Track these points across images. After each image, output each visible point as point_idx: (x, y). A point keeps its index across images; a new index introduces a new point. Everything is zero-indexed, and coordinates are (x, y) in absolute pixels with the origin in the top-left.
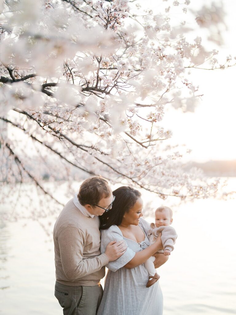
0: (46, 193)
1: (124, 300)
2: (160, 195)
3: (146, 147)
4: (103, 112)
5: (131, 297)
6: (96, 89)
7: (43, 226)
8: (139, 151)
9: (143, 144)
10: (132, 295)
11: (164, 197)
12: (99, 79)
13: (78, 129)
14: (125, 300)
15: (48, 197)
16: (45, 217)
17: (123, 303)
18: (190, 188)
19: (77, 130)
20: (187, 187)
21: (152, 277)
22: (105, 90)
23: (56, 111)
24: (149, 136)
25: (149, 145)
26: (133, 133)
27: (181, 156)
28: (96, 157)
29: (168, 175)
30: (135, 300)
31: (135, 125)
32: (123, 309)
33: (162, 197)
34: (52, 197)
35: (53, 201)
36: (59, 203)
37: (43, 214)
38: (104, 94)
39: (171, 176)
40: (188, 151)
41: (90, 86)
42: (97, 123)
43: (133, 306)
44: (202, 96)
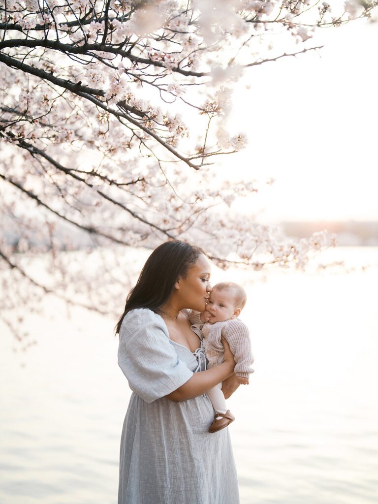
0: (13, 266)
1: (166, 458)
2: (217, 261)
3: (196, 168)
4: (116, 95)
5: (178, 451)
6: (103, 47)
7: (9, 324)
8: (180, 183)
9: (190, 161)
10: (181, 449)
11: (224, 266)
12: (109, 27)
13: (66, 137)
14: (168, 459)
15: (16, 272)
16: (13, 307)
17: (165, 465)
18: (270, 250)
19: (65, 139)
20: (267, 246)
21: (221, 415)
22: (121, 48)
23: (25, 98)
24: (201, 149)
25: (202, 164)
26: (172, 142)
27: (256, 191)
28: (100, 191)
29: (232, 228)
30: (188, 458)
31: (177, 122)
32: (165, 475)
33: (221, 264)
34: (23, 274)
35: (27, 280)
36: (37, 284)
37: (8, 304)
38: (119, 56)
39: (236, 229)
40: (269, 181)
41: (91, 42)
42: (103, 122)
43: (183, 468)
44: (321, 48)
